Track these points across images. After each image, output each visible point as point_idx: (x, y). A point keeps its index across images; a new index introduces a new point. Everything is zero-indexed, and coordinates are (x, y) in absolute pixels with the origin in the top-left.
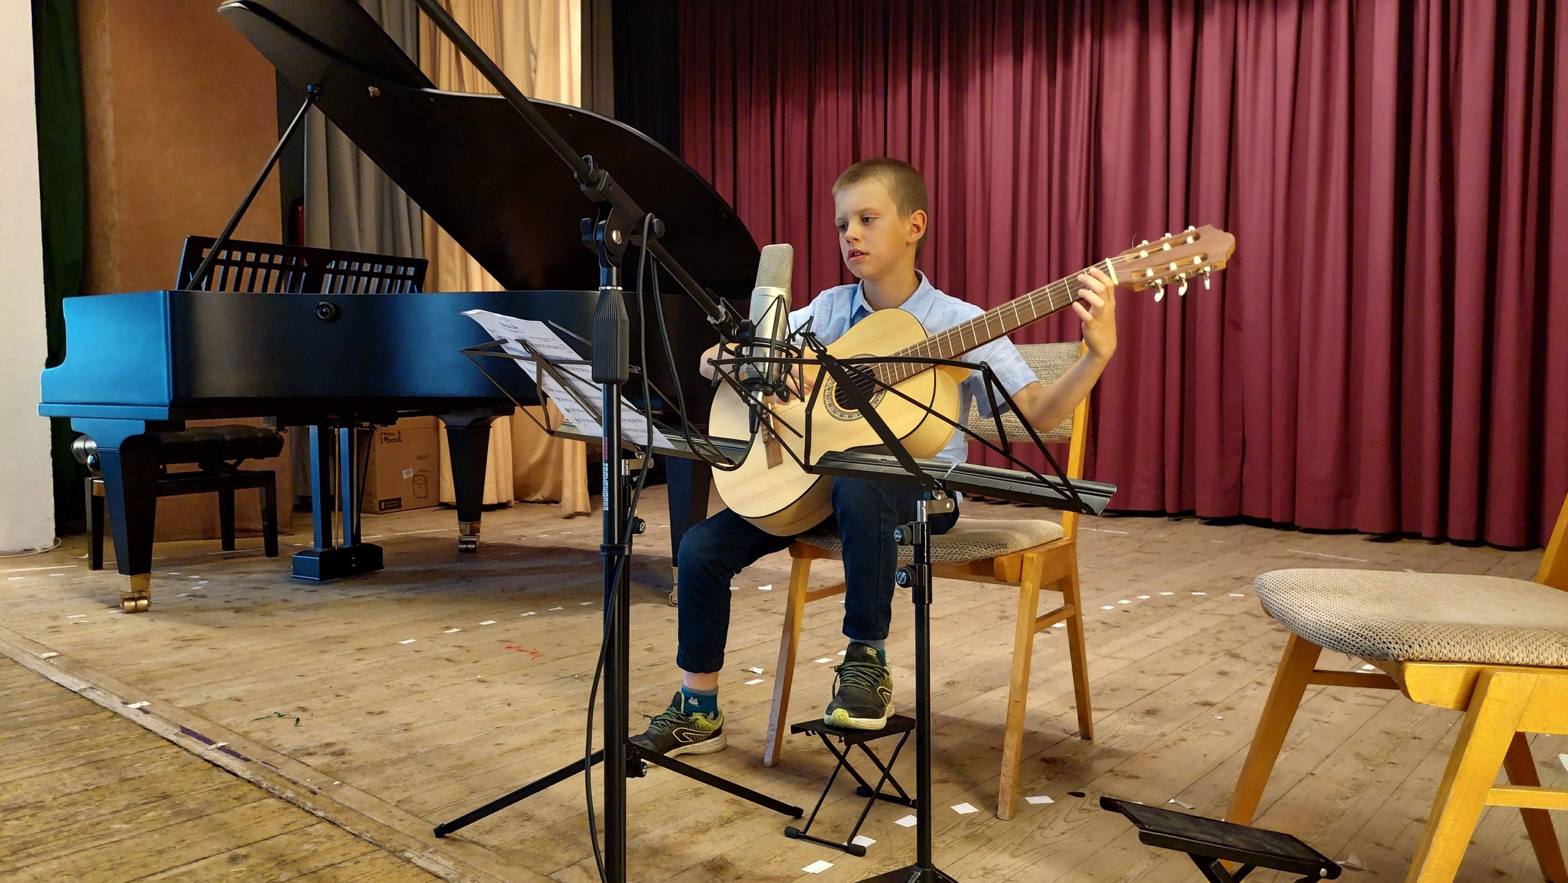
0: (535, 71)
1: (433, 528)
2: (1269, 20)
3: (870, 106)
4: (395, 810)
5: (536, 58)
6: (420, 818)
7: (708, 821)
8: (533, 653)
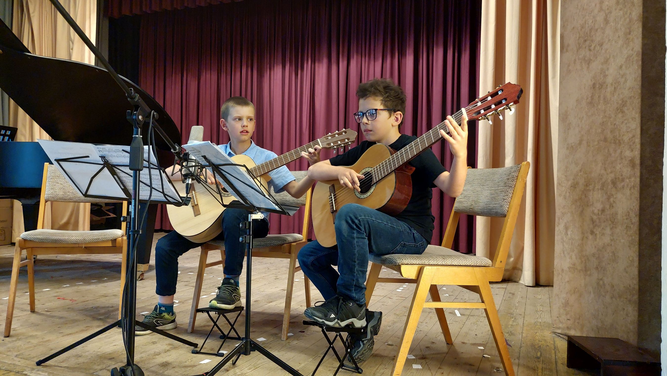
0: (72, 49)
1: (10, 253)
2: (372, 63)
3: (225, 79)
4: (15, 359)
5: (73, 43)
6: (28, 360)
7: (159, 351)
8: (71, 300)
